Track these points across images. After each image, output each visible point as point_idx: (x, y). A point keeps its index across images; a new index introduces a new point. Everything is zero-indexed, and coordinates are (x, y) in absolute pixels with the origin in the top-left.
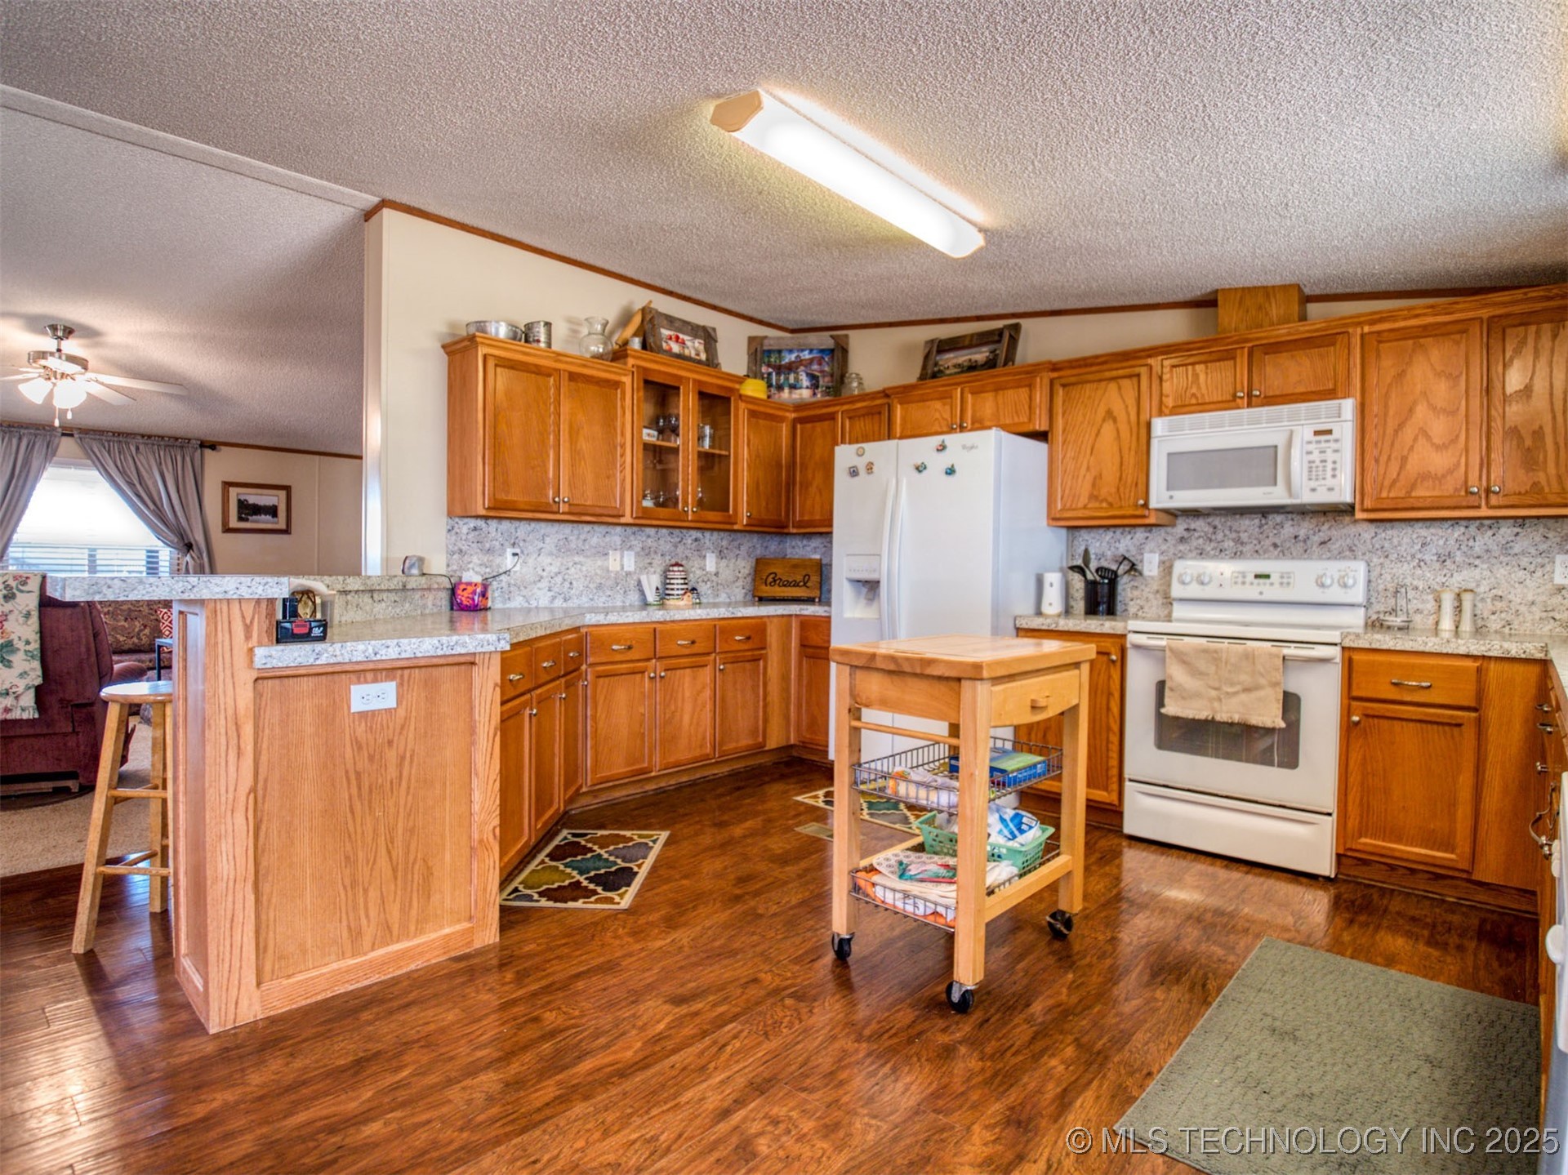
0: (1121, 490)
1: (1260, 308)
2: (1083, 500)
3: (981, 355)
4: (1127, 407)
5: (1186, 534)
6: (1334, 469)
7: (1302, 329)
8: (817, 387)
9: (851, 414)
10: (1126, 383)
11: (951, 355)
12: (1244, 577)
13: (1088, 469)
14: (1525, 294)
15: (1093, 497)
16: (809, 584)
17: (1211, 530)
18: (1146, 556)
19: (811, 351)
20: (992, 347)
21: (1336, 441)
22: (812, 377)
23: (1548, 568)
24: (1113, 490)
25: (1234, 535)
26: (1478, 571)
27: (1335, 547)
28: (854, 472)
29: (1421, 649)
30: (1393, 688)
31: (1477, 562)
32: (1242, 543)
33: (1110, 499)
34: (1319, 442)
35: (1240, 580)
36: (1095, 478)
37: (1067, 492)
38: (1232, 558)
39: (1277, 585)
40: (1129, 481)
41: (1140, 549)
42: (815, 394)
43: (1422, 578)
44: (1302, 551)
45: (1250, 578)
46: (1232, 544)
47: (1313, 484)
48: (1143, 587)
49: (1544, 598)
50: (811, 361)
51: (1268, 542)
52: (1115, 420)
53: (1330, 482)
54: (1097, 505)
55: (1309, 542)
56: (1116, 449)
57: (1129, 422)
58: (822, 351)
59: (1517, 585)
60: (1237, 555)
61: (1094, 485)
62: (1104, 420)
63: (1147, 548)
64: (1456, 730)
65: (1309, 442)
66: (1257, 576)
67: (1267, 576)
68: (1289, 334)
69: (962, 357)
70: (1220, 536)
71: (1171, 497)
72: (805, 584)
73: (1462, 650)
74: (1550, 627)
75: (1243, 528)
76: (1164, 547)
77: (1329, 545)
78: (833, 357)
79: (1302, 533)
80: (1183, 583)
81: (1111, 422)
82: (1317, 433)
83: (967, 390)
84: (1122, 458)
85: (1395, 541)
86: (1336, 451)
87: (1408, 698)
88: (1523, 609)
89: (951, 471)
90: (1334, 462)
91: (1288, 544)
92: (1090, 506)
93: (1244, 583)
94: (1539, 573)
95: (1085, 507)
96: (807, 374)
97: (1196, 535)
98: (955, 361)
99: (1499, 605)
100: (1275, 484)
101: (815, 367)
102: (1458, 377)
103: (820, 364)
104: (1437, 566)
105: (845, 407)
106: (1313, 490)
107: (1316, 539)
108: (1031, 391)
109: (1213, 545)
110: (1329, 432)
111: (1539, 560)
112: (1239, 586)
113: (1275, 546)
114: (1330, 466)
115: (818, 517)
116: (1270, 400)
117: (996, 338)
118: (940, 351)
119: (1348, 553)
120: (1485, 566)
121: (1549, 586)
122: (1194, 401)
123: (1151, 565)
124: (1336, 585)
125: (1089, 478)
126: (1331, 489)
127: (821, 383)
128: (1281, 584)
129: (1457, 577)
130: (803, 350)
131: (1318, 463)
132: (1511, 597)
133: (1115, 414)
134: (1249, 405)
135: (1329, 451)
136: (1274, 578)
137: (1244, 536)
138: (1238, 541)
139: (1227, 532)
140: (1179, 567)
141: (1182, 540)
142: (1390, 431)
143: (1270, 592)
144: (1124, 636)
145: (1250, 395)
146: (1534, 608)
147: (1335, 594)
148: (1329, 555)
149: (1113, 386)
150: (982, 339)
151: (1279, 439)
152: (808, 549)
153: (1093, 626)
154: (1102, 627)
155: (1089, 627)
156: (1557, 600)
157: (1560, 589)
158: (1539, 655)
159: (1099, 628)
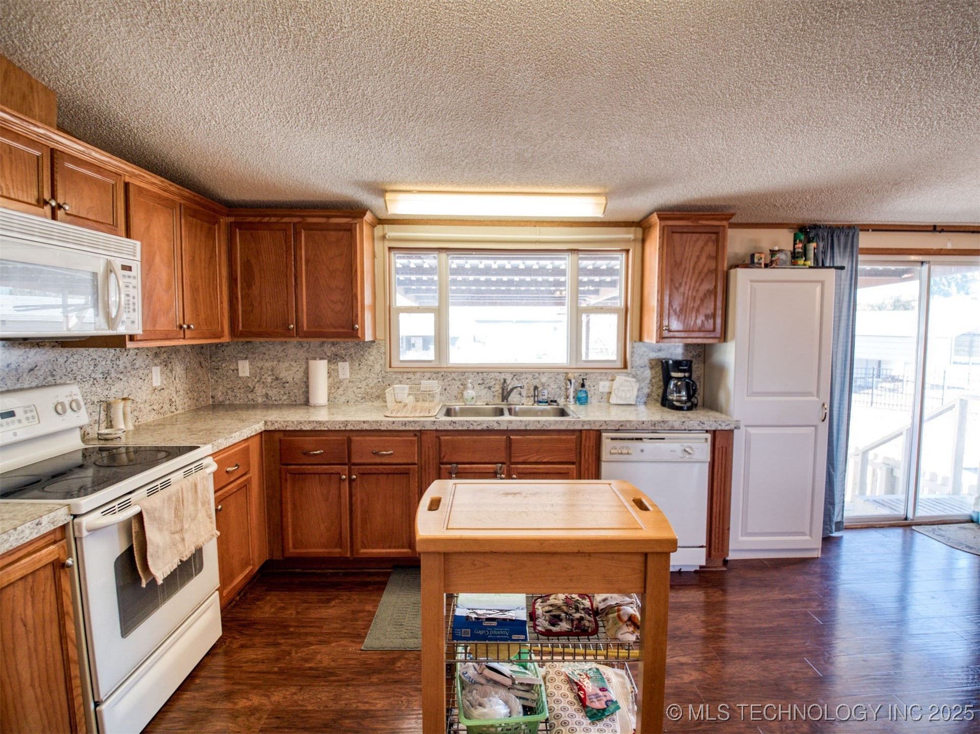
6: (134, 304)
21: (134, 277)
23: (150, 377)
27: (40, 373)
29: (234, 442)
30: (227, 475)
31: (121, 376)
34: (124, 276)
43: (96, 393)
49: (149, 397)
53: (132, 315)
59: (139, 390)
64: (245, 488)
66: (3, 416)
67: (11, 414)
73: (244, 437)
74: (152, 416)
77: (36, 372)
82: (123, 268)
85: (79, 363)
86: (134, 287)
87: (232, 479)
88: (142, 406)
90: (133, 298)
94: (146, 381)
104: (102, 382)
110: (130, 269)
111: (146, 371)
114: (131, 300)
119: (50, 379)
120: (124, 379)
121: (151, 389)
124: (68, 411)
126: (132, 322)
132: (137, 399)
134: (54, 218)
135: (130, 286)
136: (19, 414)
144: (66, 526)
145: (58, 207)
146: (146, 405)
151: (98, 267)
153: (27, 532)
154: (39, 526)
155: (21, 536)
156: (154, 397)
157: (155, 389)
158: (263, 429)
159: (36, 531)
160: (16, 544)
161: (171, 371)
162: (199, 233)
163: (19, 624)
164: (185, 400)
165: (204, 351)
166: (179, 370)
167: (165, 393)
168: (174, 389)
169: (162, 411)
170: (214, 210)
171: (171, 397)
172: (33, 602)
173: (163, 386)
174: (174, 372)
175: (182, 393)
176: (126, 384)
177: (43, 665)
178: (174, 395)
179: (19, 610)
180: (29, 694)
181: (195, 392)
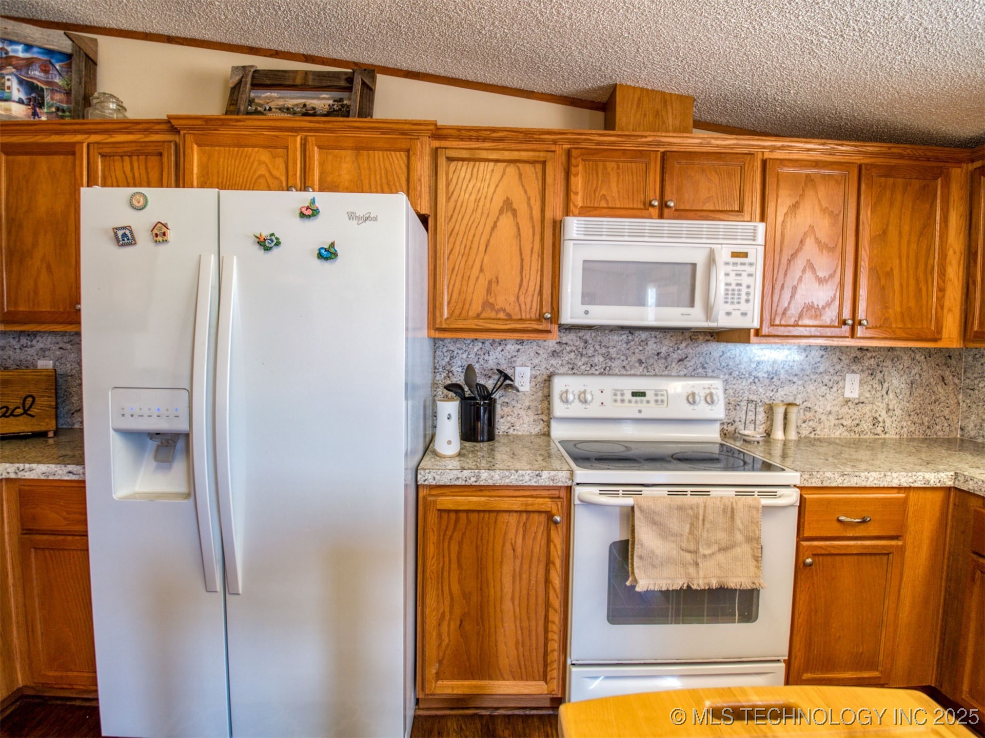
0: (522, 299)
1: (657, 114)
2: (476, 307)
3: (322, 101)
4: (529, 199)
5: (558, 348)
6: (748, 294)
7: (714, 142)
8: (41, 105)
9: (106, 150)
10: (528, 169)
11: (274, 94)
12: (622, 395)
13: (481, 270)
14: (889, 148)
15: (487, 304)
16: (33, 411)
17: (582, 345)
18: (518, 370)
19: (28, 47)
20: (338, 95)
21: (751, 264)
22: (29, 86)
23: (841, 384)
24: (512, 299)
25: (604, 350)
26: (795, 386)
27: (690, 364)
28: (124, 238)
29: (864, 484)
30: (837, 525)
31: (795, 379)
32: (611, 359)
33: (508, 310)
34: (735, 264)
35: (619, 398)
36: (490, 282)
37: (455, 296)
38: (601, 374)
39: (652, 403)
40: (531, 289)
41: (511, 361)
42: (35, 114)
44: (663, 367)
45: (628, 396)
46: (601, 359)
47: (729, 307)
48: (514, 403)
49: (837, 408)
50: (29, 63)
51: (634, 359)
52: (514, 213)
53: (744, 307)
54: (493, 315)
55: (669, 359)
56: (516, 249)
57: (532, 218)
58: (49, 52)
59: (821, 398)
60: (606, 372)
61: (489, 291)
62: (501, 212)
63: (519, 361)
64: (885, 558)
65: (727, 264)
66: (634, 394)
67: (643, 394)
68: (701, 145)
69: (293, 99)
70: (590, 351)
71: (587, 312)
72: (25, 412)
73: (895, 483)
74: (839, 432)
75: (612, 344)
76: (536, 361)
77: (685, 362)
78: (69, 66)
79: (664, 350)
80: (566, 401)
81: (510, 214)
82: (735, 255)
83: (311, 140)
84: (522, 260)
86: (750, 275)
87: (850, 534)
88: (824, 417)
89: (328, 254)
90: (748, 287)
91: (651, 361)
92: (482, 316)
93: (623, 401)
94: (835, 389)
95: (478, 316)
96: (21, 82)
97: (568, 349)
98: (281, 103)
99: (808, 415)
100: (692, 304)
101: (36, 73)
102: (838, 215)
103: (46, 72)
105: (94, 138)
106: (728, 314)
107: (675, 356)
108: (408, 157)
109: (584, 359)
110: (745, 255)
111: (836, 378)
112: (619, 404)
113: (640, 362)
114: (744, 290)
115: (46, 308)
116: (681, 214)
117: (343, 83)
118: (255, 86)
119: (700, 370)
120: (800, 383)
121: (841, 399)
122: (603, 204)
123: (524, 378)
124: (703, 402)
125: (483, 283)
126: (744, 314)
127: (47, 99)
128: (656, 401)
129: (781, 392)
130: (12, 42)
131: (733, 286)
132: (816, 408)
133: (515, 206)
134: (661, 216)
135: (744, 274)
136: (650, 396)
137: (613, 351)
138: (607, 356)
139: (597, 347)
140: (559, 384)
141: (554, 354)
142: (784, 261)
143: (650, 410)
144: (569, 489)
145: (663, 205)
146: (831, 417)
147: (702, 410)
148: (685, 371)
149: (512, 170)
150: (320, 83)
151: (698, 257)
152: (31, 351)
153: (527, 478)
154: (538, 478)
155: (521, 479)
156: (845, 410)
157: (847, 401)
158: (950, 483)
159: (535, 480)
160: (515, 483)
161: (881, 383)
162: (899, 197)
163: (508, 546)
164: (905, 424)
165: (953, 362)
166: (897, 381)
167: (867, 409)
168: (884, 405)
169: (856, 429)
170: (937, 159)
171: (877, 415)
172: (524, 536)
173: (862, 399)
174: (886, 385)
175: (898, 412)
176: (801, 388)
177: (525, 592)
178: (883, 413)
179: (511, 535)
180: (508, 605)
181: (926, 415)
